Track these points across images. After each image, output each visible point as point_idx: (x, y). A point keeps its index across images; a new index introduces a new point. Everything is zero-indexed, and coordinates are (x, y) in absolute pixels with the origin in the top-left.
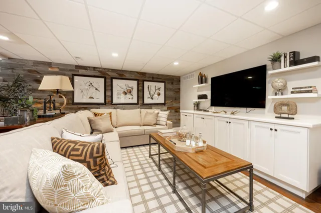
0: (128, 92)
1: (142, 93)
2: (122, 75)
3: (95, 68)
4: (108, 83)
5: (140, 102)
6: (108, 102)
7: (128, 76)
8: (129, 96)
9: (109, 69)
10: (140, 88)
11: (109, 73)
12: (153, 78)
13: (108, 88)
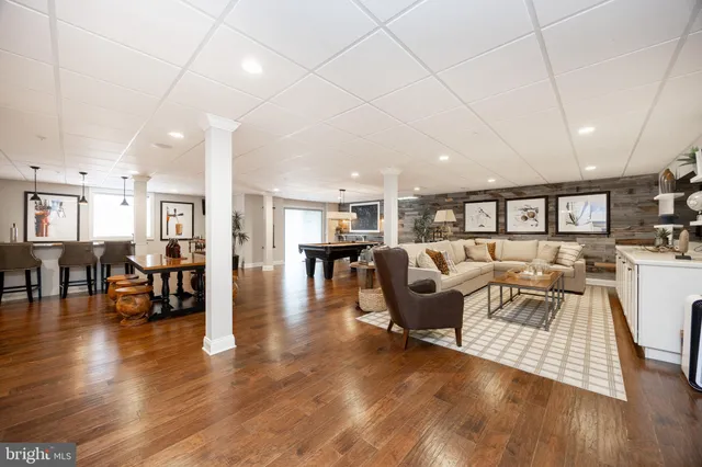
0: (529, 215)
1: (554, 217)
2: (519, 193)
3: (485, 191)
4: (501, 207)
5: (551, 230)
6: (502, 230)
7: (528, 193)
8: (530, 221)
9: (502, 189)
10: (551, 208)
11: (503, 194)
12: (578, 189)
13: (501, 213)
